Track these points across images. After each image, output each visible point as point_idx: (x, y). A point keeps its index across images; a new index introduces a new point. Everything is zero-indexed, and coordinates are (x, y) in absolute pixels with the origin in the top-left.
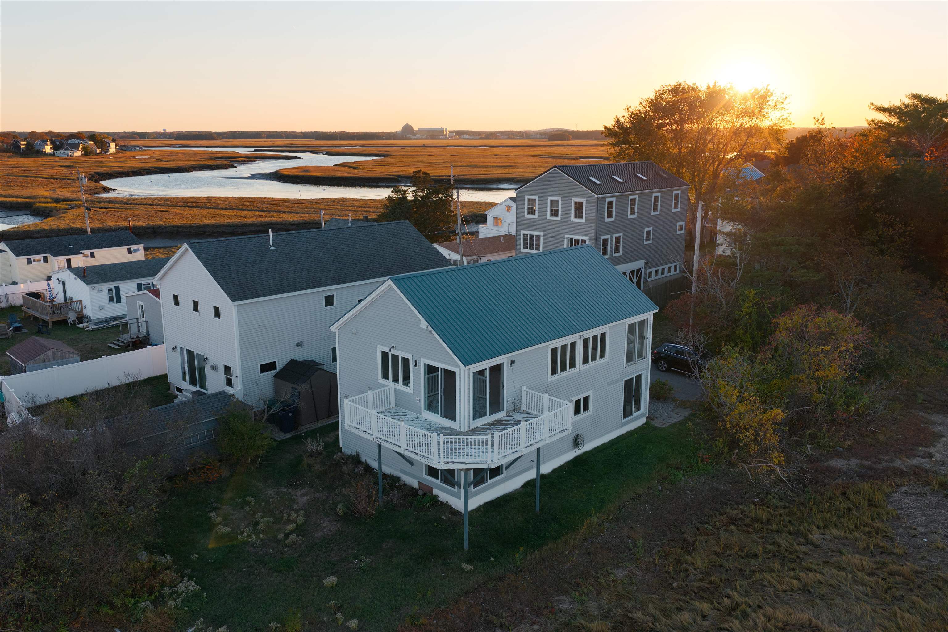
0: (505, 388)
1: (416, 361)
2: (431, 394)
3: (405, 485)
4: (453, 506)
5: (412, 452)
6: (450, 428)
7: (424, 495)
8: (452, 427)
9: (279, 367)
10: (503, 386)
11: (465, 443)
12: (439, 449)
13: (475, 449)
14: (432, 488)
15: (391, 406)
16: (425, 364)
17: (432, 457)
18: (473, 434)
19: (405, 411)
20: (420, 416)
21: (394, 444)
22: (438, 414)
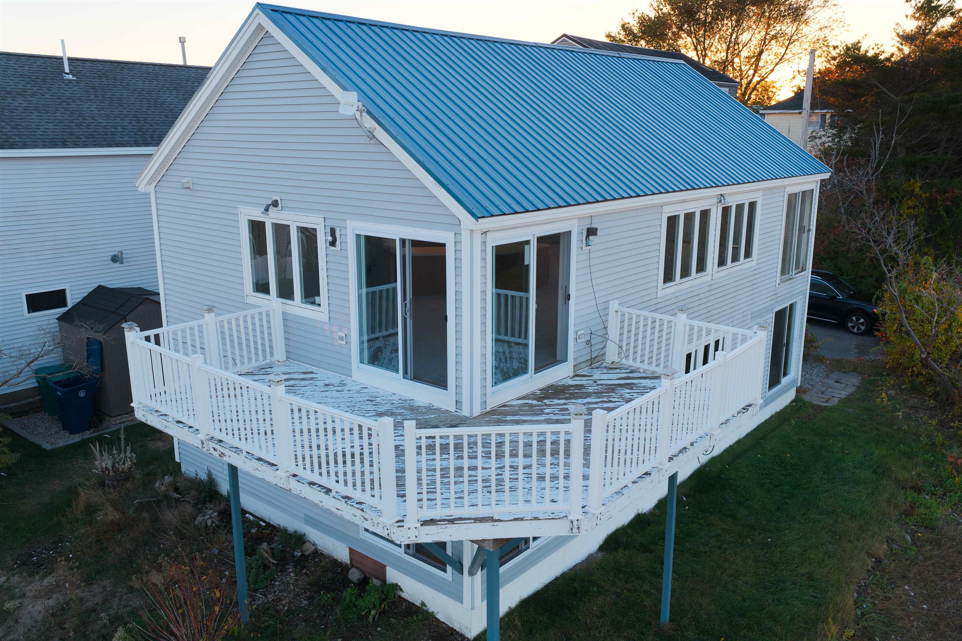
0: (572, 302)
1: (333, 231)
2: (378, 334)
3: (317, 553)
4: (440, 617)
5: (312, 484)
6: (430, 409)
7: (364, 582)
8: (437, 404)
9: (72, 300)
10: (568, 297)
11: (480, 449)
12: (401, 471)
13: (514, 468)
14: (384, 567)
15: (275, 359)
16: (358, 236)
17: (375, 502)
18: (499, 423)
19: (310, 368)
20: (348, 380)
21: (260, 459)
22: (397, 371)
